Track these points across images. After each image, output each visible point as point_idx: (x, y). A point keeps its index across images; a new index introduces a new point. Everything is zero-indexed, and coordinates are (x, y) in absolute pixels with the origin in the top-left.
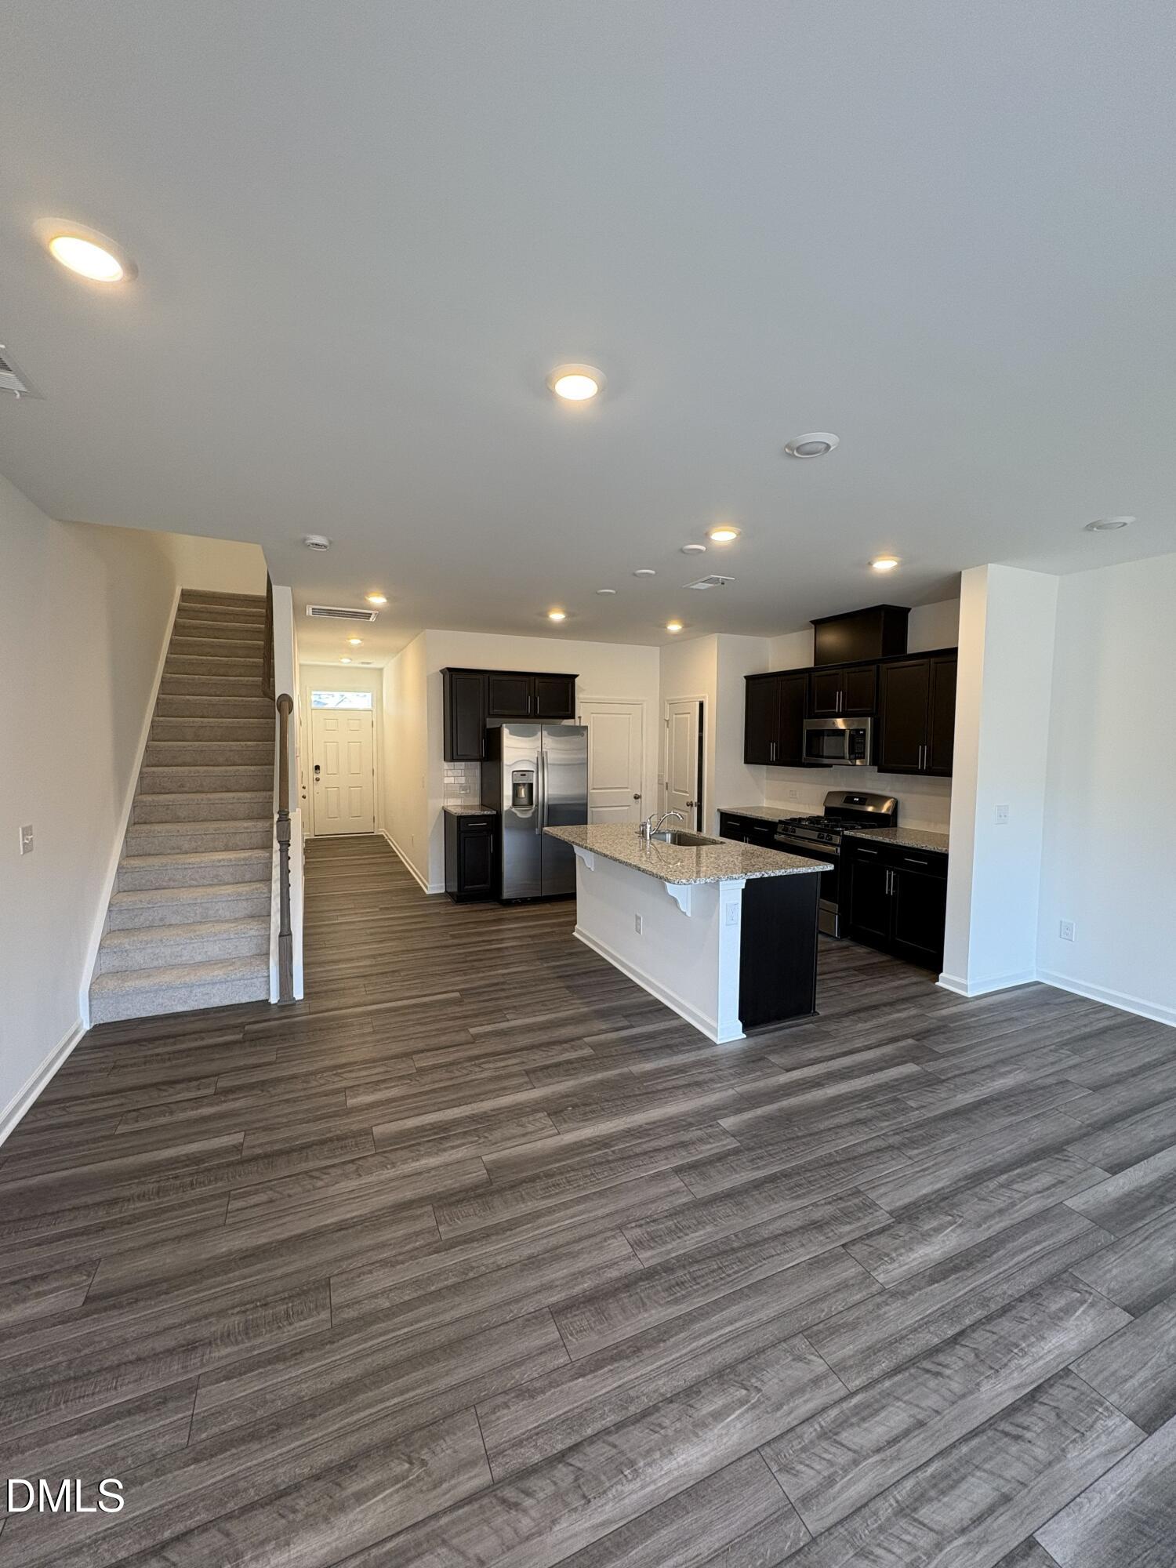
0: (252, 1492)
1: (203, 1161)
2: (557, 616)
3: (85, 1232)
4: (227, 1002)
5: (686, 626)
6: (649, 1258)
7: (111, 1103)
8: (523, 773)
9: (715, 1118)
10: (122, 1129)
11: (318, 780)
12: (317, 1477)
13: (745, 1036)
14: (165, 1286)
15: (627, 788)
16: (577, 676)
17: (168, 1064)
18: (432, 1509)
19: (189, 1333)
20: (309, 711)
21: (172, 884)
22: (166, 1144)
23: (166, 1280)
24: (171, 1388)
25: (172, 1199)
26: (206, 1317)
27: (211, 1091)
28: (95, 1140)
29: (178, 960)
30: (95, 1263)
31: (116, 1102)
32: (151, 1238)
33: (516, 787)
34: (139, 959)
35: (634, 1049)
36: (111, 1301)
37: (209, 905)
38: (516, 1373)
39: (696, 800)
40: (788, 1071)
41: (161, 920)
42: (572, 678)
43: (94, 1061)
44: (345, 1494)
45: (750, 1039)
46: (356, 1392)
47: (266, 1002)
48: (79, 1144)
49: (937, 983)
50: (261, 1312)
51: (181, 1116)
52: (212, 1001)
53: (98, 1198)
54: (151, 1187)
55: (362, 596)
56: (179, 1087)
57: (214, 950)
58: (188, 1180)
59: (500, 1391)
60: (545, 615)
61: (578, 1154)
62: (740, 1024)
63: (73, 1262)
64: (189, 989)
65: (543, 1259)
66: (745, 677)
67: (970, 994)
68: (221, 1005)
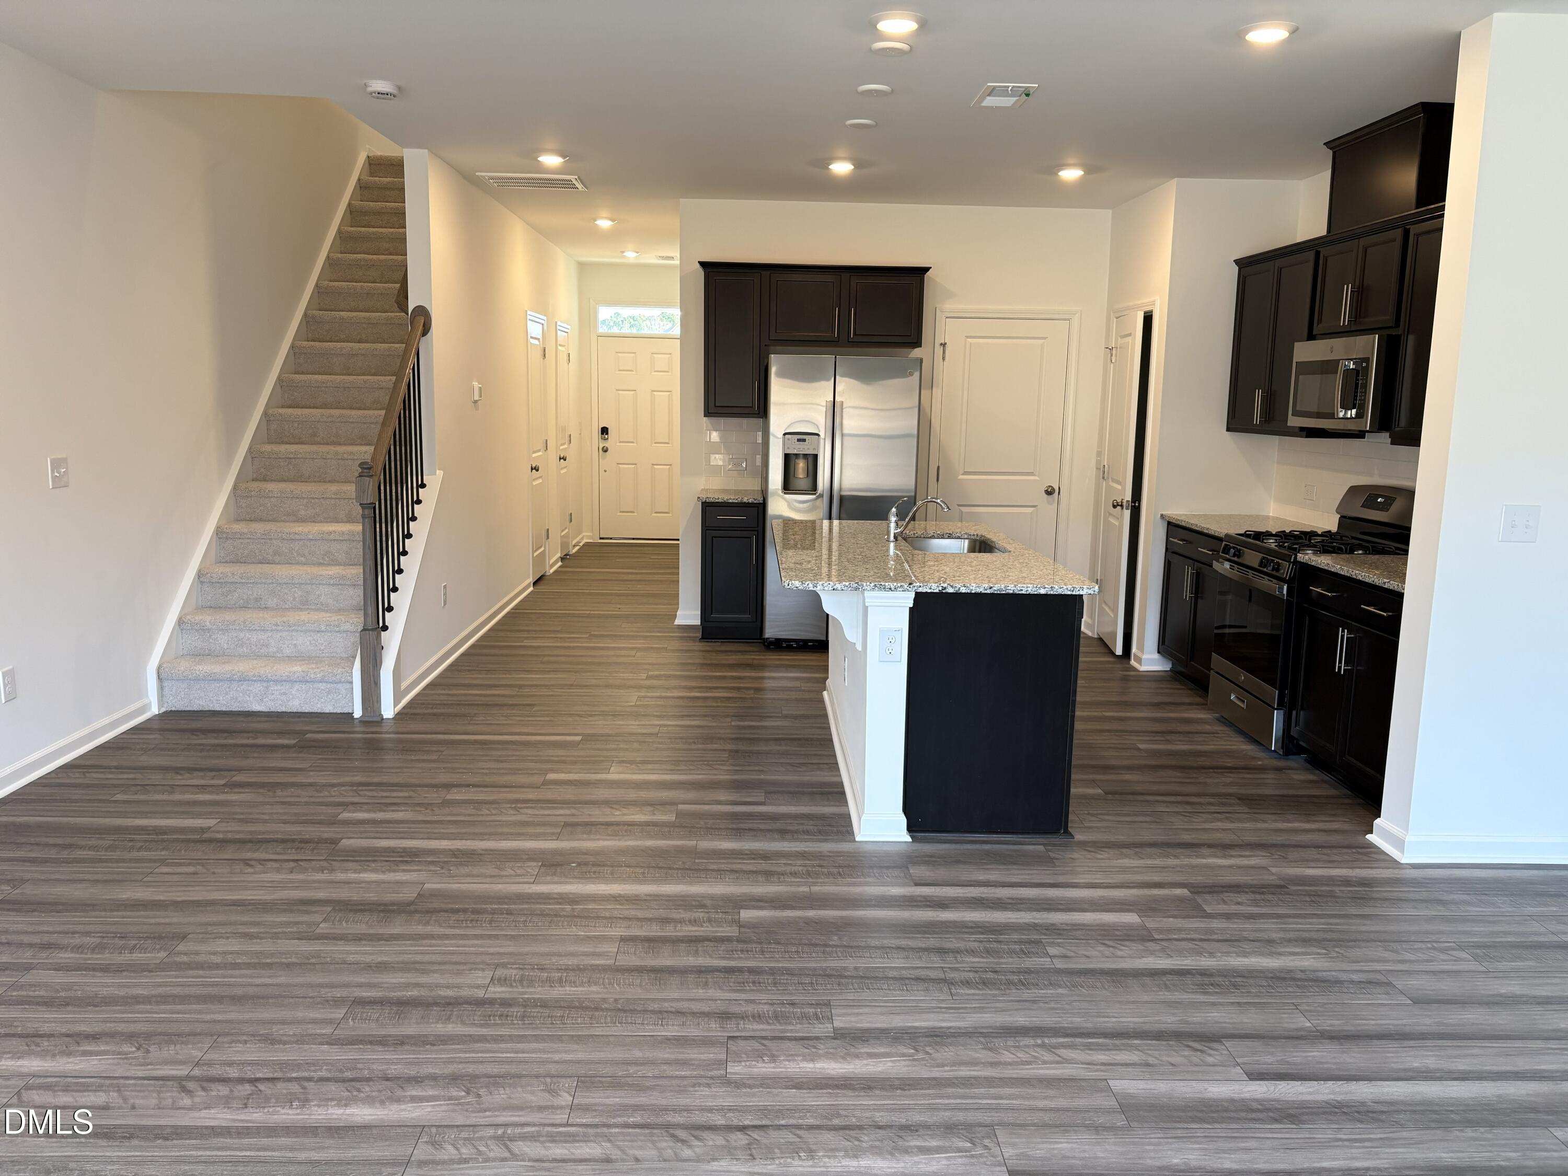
0: (20, 1029)
1: (165, 833)
2: (842, 168)
3: (33, 861)
4: (307, 709)
5: (1089, 170)
6: (497, 991)
7: (125, 776)
8: (802, 437)
9: (742, 907)
10: (120, 797)
11: (605, 450)
12: (68, 1036)
13: (910, 840)
14: (61, 907)
15: (1032, 474)
16: (927, 269)
17: (205, 754)
18: (128, 1074)
19: (53, 938)
20: (594, 338)
21: (277, 559)
22: (145, 815)
23: (63, 904)
24: (14, 964)
25: (117, 854)
26: (73, 933)
27: (222, 782)
28: (90, 801)
29: (264, 651)
30: (23, 881)
31: (132, 776)
32: (75, 876)
33: (788, 459)
34: (223, 641)
35: (734, 826)
36: (16, 907)
37: (309, 587)
38: (275, 1028)
39: (1128, 496)
40: (917, 885)
41: (256, 600)
42: (921, 272)
43: (140, 741)
44: (77, 1048)
45: (913, 844)
46: (138, 1003)
47: (350, 715)
48: (76, 801)
49: (1369, 837)
50: (116, 941)
51: (177, 797)
52: (290, 703)
53: (60, 841)
54: (107, 843)
55: (532, 154)
56: (196, 774)
57: (304, 642)
58: (140, 844)
59: (251, 1033)
60: (825, 163)
61: (527, 903)
62: (903, 820)
63: (9, 877)
64: (265, 684)
65: (393, 967)
66: (1237, 262)
67: (1404, 859)
68: (300, 710)
